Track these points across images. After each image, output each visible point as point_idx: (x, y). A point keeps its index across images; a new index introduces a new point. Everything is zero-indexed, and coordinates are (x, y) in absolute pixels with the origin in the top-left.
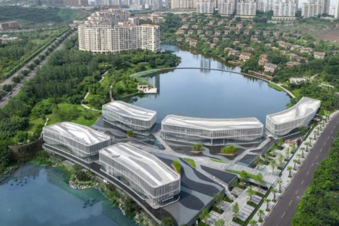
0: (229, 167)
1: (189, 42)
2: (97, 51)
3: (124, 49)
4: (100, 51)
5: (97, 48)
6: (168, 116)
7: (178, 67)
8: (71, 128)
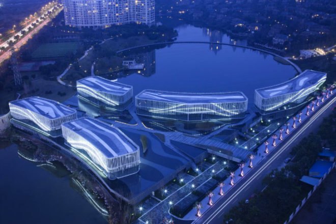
0: (200, 142)
1: (192, 14)
2: (84, 25)
3: (114, 23)
4: (87, 25)
5: (84, 22)
6: (144, 91)
7: (175, 41)
8: (38, 102)
